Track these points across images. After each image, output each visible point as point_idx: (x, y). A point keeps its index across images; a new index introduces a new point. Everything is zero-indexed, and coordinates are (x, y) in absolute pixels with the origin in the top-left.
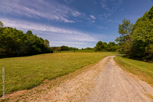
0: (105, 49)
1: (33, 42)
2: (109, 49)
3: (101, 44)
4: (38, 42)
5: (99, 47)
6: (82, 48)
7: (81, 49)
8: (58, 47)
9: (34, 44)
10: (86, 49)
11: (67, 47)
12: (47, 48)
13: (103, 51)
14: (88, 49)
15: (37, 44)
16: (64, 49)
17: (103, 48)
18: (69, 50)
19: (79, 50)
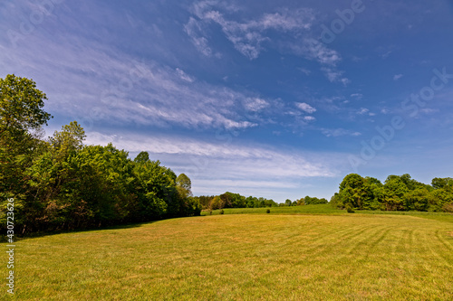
0: (380, 201)
1: (149, 182)
2: (397, 200)
3: (360, 185)
4: (160, 182)
5: (356, 195)
6: (288, 201)
7: (284, 202)
8: (212, 197)
9: (150, 188)
10: (301, 201)
11: (238, 197)
12: (185, 199)
13: (374, 209)
14: (309, 201)
15: (159, 187)
16: (231, 202)
17: (373, 197)
18: (244, 207)
19: (275, 205)
